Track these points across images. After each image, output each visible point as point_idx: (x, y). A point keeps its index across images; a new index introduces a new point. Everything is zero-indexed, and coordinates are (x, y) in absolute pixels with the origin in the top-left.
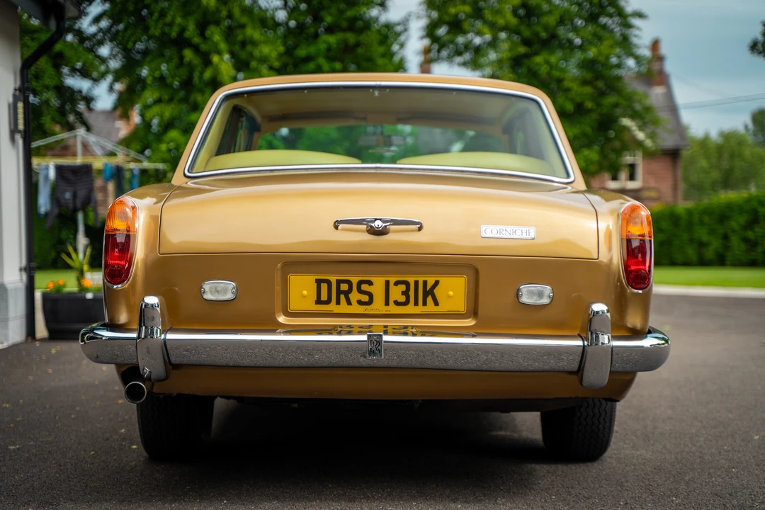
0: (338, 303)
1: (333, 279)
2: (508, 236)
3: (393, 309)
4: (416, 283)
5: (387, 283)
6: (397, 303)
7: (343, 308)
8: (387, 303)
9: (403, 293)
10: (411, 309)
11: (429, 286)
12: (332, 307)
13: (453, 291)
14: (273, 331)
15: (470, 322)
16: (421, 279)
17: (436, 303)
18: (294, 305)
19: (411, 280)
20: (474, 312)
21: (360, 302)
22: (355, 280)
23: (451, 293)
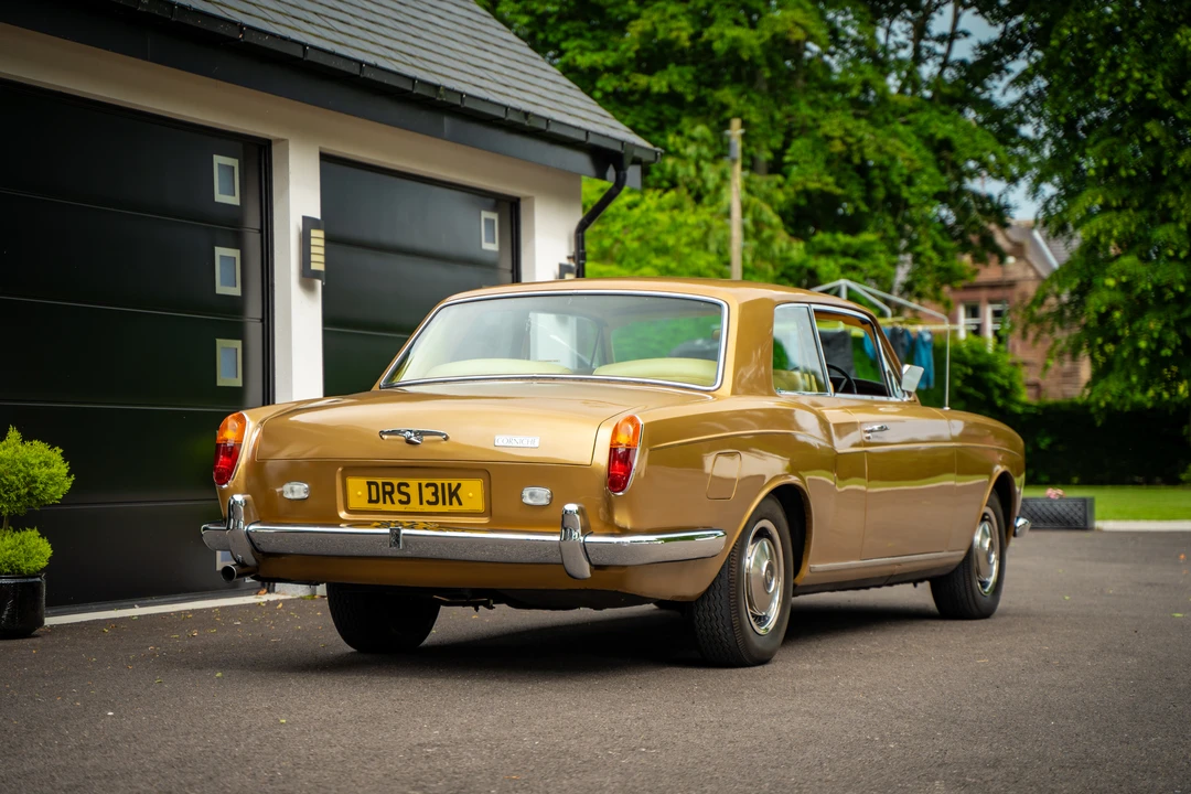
0: (385, 502)
1: (380, 481)
2: (515, 444)
3: (426, 508)
4: (443, 485)
5: (420, 485)
6: (428, 502)
7: (388, 507)
8: (421, 503)
9: (433, 494)
10: (439, 508)
11: (453, 489)
12: (380, 506)
13: (472, 493)
14: (337, 526)
15: (484, 520)
16: (446, 482)
17: (460, 504)
18: (353, 504)
19: (438, 482)
20: (489, 512)
21: (401, 502)
22: (396, 482)
23: (471, 494)
